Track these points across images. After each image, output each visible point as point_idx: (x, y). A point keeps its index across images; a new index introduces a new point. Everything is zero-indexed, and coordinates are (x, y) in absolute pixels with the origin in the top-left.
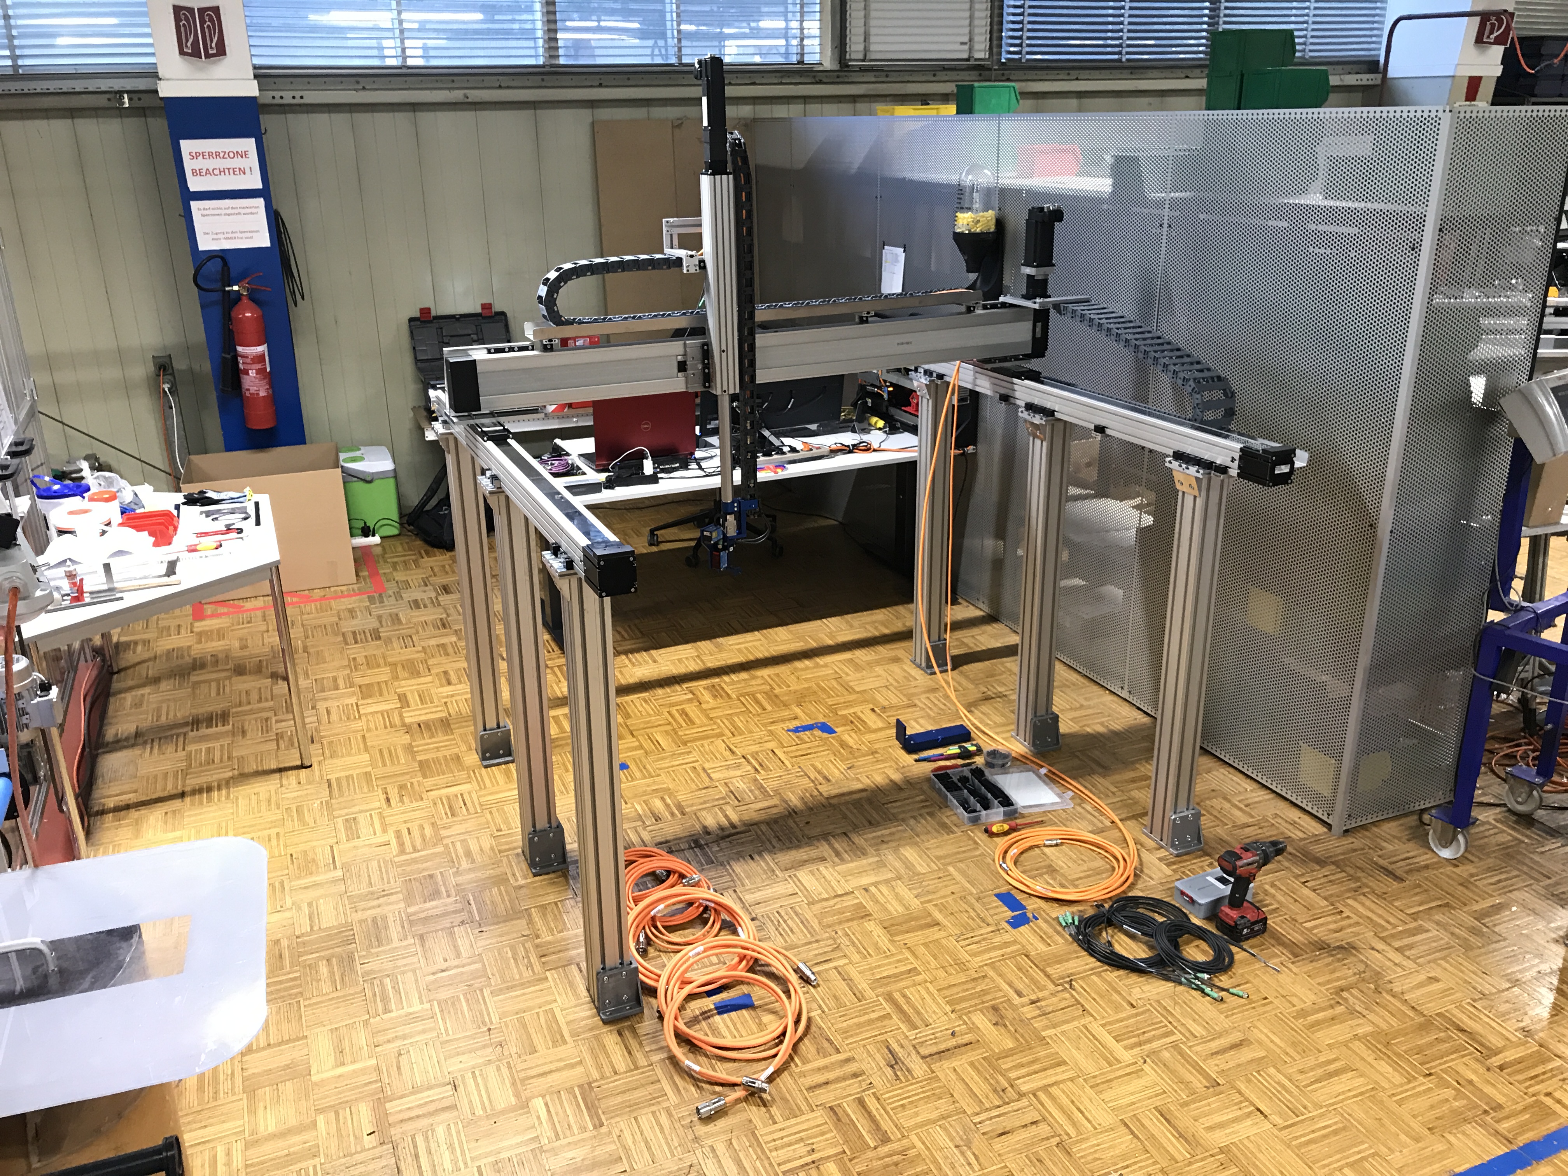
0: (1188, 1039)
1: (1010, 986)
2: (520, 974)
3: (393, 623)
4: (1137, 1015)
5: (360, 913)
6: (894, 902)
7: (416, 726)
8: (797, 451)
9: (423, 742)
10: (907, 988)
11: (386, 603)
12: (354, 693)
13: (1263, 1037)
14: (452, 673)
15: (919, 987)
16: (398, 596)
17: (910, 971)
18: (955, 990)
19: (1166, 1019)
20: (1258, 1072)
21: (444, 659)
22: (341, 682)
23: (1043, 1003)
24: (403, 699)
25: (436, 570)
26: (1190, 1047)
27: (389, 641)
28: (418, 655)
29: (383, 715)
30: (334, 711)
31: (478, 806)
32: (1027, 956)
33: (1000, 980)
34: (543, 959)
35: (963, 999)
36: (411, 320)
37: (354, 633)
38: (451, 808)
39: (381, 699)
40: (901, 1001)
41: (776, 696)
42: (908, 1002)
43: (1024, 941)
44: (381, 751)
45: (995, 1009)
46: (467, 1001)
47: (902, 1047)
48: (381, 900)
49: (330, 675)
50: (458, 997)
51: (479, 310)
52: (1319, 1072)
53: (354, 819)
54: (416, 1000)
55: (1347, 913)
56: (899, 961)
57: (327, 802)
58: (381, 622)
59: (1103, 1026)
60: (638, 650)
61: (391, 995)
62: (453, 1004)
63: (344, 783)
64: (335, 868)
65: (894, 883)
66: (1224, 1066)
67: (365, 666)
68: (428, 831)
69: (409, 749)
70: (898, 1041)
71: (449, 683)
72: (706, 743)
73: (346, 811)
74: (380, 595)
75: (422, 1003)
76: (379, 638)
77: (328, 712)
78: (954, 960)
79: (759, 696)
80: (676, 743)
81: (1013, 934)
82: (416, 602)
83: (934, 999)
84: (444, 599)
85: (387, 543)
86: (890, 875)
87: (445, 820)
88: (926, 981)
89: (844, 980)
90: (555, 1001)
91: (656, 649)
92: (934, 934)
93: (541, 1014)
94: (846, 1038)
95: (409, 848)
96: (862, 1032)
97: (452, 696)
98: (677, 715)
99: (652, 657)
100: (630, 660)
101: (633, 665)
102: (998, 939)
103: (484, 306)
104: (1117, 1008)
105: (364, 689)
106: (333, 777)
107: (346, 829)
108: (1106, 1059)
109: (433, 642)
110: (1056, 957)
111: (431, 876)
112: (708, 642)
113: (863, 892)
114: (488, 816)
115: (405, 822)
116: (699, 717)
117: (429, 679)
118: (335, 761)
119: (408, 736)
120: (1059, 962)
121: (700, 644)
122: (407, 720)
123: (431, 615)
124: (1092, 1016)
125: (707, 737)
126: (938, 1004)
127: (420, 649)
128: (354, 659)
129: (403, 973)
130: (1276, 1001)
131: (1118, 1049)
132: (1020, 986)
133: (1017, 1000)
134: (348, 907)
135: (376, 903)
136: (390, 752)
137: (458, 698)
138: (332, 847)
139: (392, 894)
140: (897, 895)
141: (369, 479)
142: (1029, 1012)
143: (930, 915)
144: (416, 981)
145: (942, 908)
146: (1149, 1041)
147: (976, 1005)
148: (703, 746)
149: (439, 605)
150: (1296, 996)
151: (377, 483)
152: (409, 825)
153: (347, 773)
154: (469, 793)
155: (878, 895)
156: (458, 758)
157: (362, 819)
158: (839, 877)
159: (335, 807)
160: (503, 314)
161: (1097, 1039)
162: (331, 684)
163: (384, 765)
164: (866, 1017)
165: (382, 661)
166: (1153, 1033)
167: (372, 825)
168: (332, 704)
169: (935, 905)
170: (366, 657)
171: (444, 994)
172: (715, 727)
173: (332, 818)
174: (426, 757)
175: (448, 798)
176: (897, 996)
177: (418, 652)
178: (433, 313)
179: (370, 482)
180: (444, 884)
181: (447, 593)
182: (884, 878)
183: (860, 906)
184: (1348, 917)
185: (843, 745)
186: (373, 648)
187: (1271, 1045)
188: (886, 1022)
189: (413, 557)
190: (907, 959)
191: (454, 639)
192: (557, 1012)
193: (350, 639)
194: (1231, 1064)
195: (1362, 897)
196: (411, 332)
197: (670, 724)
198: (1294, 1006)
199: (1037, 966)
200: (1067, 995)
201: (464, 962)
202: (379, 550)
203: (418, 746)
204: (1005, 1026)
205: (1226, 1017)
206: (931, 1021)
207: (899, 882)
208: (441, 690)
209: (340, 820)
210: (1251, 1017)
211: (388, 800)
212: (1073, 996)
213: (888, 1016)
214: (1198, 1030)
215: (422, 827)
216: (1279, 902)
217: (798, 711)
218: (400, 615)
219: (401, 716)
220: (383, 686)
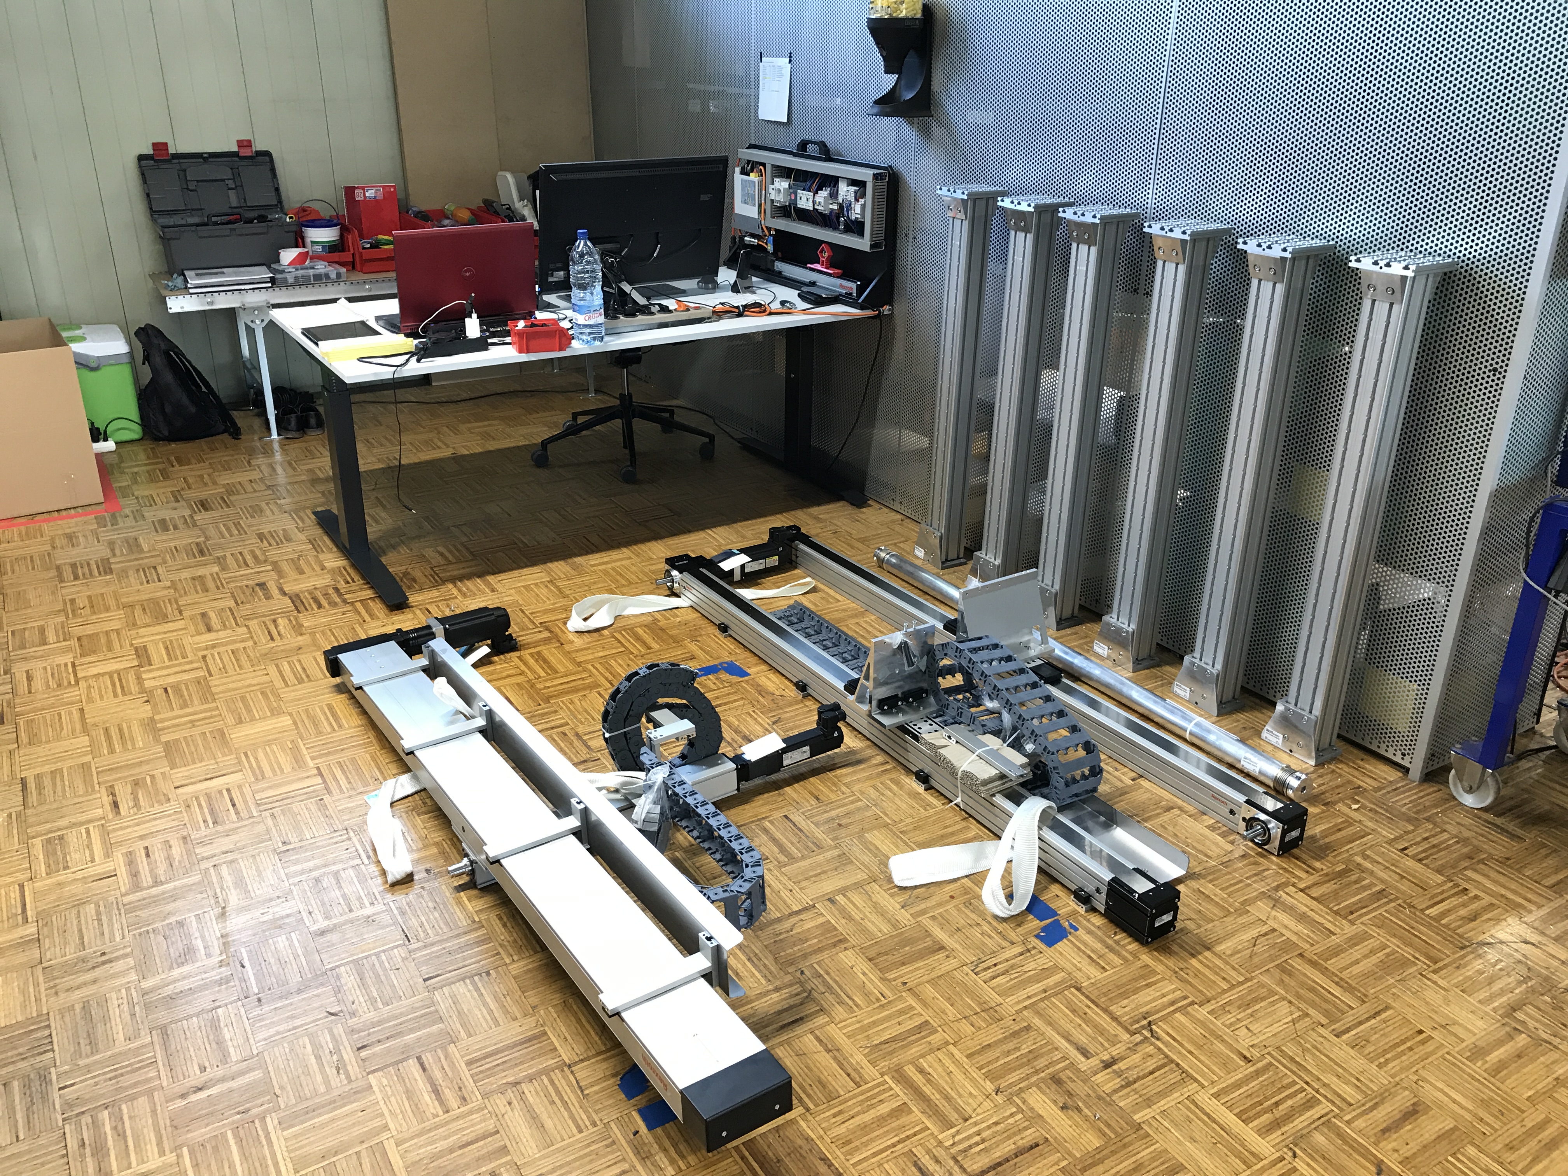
0: (1341, 1109)
1: (1068, 1041)
2: (326, 1081)
3: (131, 551)
4: (1258, 1073)
5: (62, 995)
6: (873, 917)
7: (160, 691)
8: (670, 311)
9: (170, 714)
10: (923, 1056)
11: (121, 525)
12: (70, 649)
13: (1440, 1095)
14: (212, 615)
15: (939, 1054)
16: (138, 516)
17: (920, 1028)
18: (991, 1055)
19: (1300, 1077)
20: (1454, 1155)
21: (201, 597)
22: (51, 636)
23: (1122, 1065)
24: (142, 654)
25: (190, 480)
26: (1348, 1123)
27: (124, 572)
28: (166, 592)
29: (111, 678)
30: (38, 676)
31: (253, 807)
32: (1079, 989)
33: (1050, 1032)
34: (364, 1053)
35: (1008, 1069)
36: (141, 158)
37: (74, 566)
38: (212, 812)
39: (110, 655)
40: (918, 1079)
41: (662, 629)
42: (929, 1081)
43: (1068, 966)
44: (107, 730)
45: (1056, 1080)
46: (239, 1141)
47: (937, 1161)
48: (98, 972)
49: (35, 624)
50: (224, 1135)
51: (234, 148)
52: (1533, 1144)
53: (61, 838)
54: (152, 1149)
55: (1473, 892)
56: (901, 1012)
57: (18, 815)
58: (113, 550)
59: (1216, 1096)
60: (469, 577)
61: (110, 1143)
62: (216, 1149)
63: (47, 782)
64: (26, 921)
65: (868, 888)
66: (1406, 1151)
67: (88, 610)
68: (177, 851)
69: (151, 726)
70: (929, 1152)
71: (209, 630)
72: (575, 697)
73: (48, 826)
74: (114, 516)
75: (162, 1153)
76: (111, 571)
77: (29, 678)
78: (980, 1004)
79: (640, 631)
80: (534, 700)
81: (1048, 956)
82: (163, 522)
83: (966, 1073)
84: (201, 517)
85: (125, 450)
86: (860, 876)
87: (204, 831)
88: (947, 1043)
89: (829, 1051)
90: (386, 1127)
91: (494, 574)
92: (942, 964)
93: (364, 1154)
94: (851, 1153)
95: (146, 878)
96: (872, 1140)
97: (214, 646)
98: (531, 661)
99: (489, 585)
100: (460, 590)
101: (464, 595)
102: (1032, 965)
103: (241, 144)
104: (1225, 1065)
105: (85, 642)
106: (29, 775)
107: (47, 855)
108: (1238, 1155)
109: (186, 574)
110: (1118, 987)
111: (181, 924)
112: (562, 563)
113: (826, 903)
114: (269, 821)
115: (142, 837)
116: (561, 662)
117: (180, 624)
118: (34, 749)
119: (148, 707)
120: (1125, 995)
121: (552, 566)
122: (148, 684)
123: (186, 538)
124: (1196, 1080)
125: (575, 690)
126: (973, 1080)
127: (168, 584)
128: (73, 601)
129: (133, 1098)
130: (1434, 1034)
131: (1248, 1133)
132: (1083, 1040)
133: (1084, 1064)
134: (42, 987)
135: (89, 976)
136: (120, 730)
137: (222, 649)
138: (22, 887)
139: (117, 959)
140: (876, 906)
141: (93, 365)
142: (1105, 1081)
143: (928, 934)
144: (154, 1111)
145: (944, 922)
146: (1288, 1117)
147: (1028, 1077)
148: (572, 702)
149: (195, 525)
150: (1460, 1025)
151: (105, 371)
152: (146, 843)
153: (53, 767)
154: (240, 787)
155: (850, 908)
156: (223, 734)
157: (73, 838)
158: (790, 885)
159: (31, 820)
160: (267, 154)
161: (1214, 1121)
162: (37, 638)
163: (112, 751)
164: (872, 1114)
165: (112, 603)
166: (1290, 1103)
167: (89, 846)
168: (36, 667)
169: (933, 918)
170: (89, 597)
171: (200, 1133)
172: (585, 675)
173: (26, 840)
174: (175, 736)
175: (208, 796)
176: (910, 1070)
177: (164, 588)
178: (172, 150)
179: (94, 369)
180: (203, 937)
181: (206, 509)
182: (853, 880)
183: (828, 928)
184: (1476, 897)
185: (761, 691)
186: (100, 585)
187: (1456, 1108)
188: (904, 1120)
189: (161, 466)
190: (912, 1008)
191: (216, 569)
192: (391, 1148)
193: (68, 573)
194: (1414, 1147)
195: (1482, 866)
196: (143, 174)
197: (522, 673)
198: (1463, 1041)
199: (1097, 1006)
200: (1150, 1049)
201: (235, 1068)
202: (115, 458)
203: (162, 721)
204: (1079, 1110)
205: (1380, 1066)
206: (969, 1110)
207: (875, 886)
208: (197, 638)
209: (38, 842)
210: (1412, 1064)
211: (116, 805)
212: (1159, 1049)
213: (902, 1110)
214: (1349, 1092)
215: (168, 845)
216: (1382, 881)
217: (693, 647)
218: (141, 540)
219: (139, 678)
220: (114, 636)
